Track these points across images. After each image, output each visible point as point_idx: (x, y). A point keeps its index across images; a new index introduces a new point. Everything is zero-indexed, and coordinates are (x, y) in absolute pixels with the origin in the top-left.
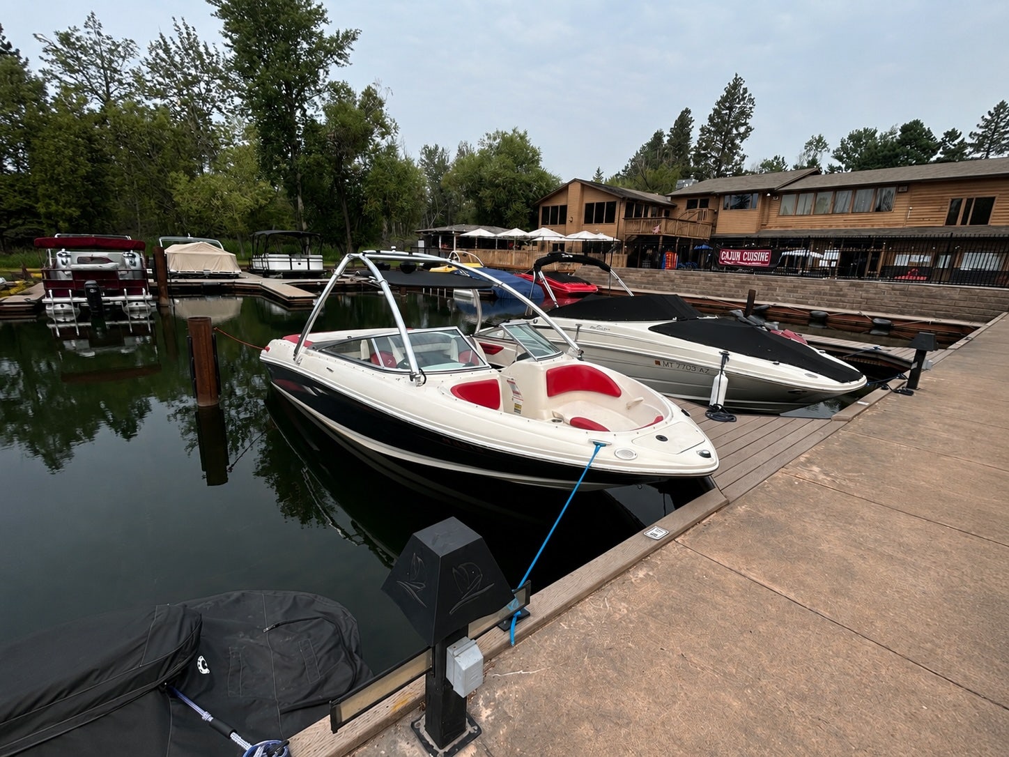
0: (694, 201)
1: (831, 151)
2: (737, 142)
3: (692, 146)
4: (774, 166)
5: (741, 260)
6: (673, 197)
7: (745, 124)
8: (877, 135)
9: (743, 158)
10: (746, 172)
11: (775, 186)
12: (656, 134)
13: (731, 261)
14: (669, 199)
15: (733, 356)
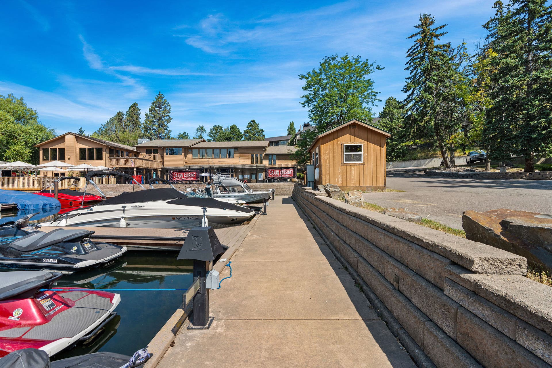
0: (149, 150)
1: (207, 133)
2: (166, 123)
3: (141, 123)
4: (184, 136)
5: (183, 177)
6: (137, 147)
7: (168, 116)
8: (223, 129)
9: (170, 131)
10: (172, 138)
11: (188, 145)
12: (118, 114)
13: (179, 178)
14: (135, 148)
15: (208, 209)
